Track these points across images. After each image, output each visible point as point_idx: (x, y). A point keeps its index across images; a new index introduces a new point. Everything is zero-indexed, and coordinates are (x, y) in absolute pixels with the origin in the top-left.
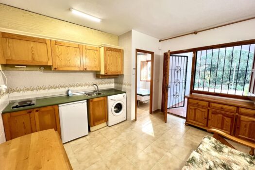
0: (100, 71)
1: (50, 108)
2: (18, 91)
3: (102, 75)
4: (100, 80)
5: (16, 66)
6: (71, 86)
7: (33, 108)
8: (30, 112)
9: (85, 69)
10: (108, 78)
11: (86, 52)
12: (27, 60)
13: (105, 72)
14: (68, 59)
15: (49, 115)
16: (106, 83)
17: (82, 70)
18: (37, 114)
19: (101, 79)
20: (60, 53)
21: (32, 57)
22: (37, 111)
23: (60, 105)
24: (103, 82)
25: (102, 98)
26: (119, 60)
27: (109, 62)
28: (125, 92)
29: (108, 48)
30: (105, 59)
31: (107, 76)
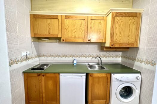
0: (105, 43)
1: (52, 75)
2: (44, 56)
3: (107, 48)
4: (104, 53)
5: (42, 39)
6: (77, 56)
7: (41, 73)
8: (39, 76)
9: (89, 40)
10: (114, 51)
11: (91, 23)
12: (45, 33)
13: (110, 43)
14: (74, 32)
15: (52, 81)
16: (111, 56)
17: (85, 41)
18: (43, 78)
19: (106, 51)
20: (68, 26)
21: (49, 31)
22: (43, 76)
23: (60, 74)
24: (108, 55)
25: (104, 75)
26: (133, 28)
27: (117, 31)
28: (140, 73)
29: (118, 13)
30: (113, 27)
31: (113, 48)
